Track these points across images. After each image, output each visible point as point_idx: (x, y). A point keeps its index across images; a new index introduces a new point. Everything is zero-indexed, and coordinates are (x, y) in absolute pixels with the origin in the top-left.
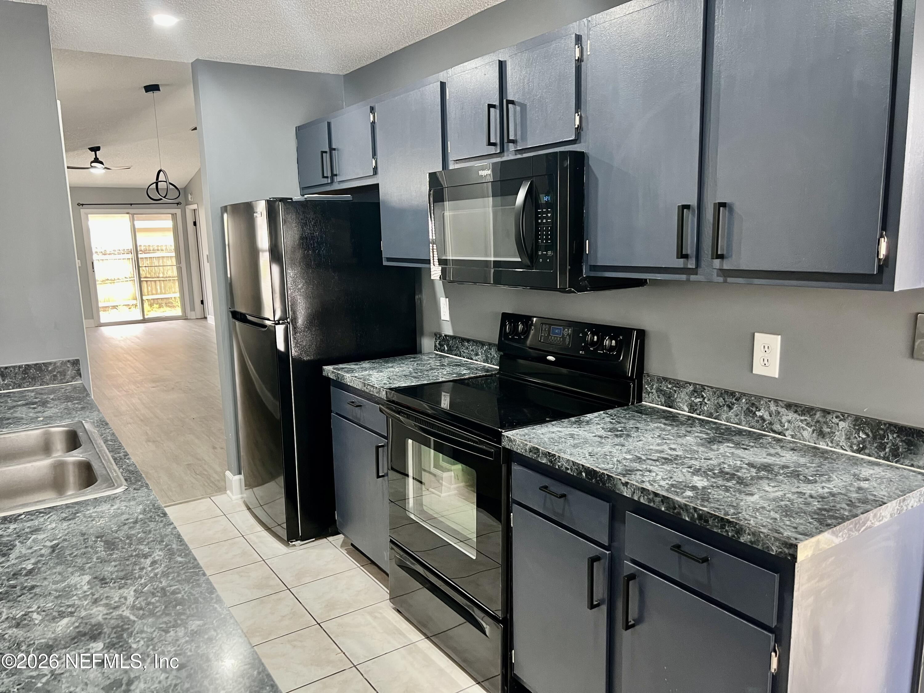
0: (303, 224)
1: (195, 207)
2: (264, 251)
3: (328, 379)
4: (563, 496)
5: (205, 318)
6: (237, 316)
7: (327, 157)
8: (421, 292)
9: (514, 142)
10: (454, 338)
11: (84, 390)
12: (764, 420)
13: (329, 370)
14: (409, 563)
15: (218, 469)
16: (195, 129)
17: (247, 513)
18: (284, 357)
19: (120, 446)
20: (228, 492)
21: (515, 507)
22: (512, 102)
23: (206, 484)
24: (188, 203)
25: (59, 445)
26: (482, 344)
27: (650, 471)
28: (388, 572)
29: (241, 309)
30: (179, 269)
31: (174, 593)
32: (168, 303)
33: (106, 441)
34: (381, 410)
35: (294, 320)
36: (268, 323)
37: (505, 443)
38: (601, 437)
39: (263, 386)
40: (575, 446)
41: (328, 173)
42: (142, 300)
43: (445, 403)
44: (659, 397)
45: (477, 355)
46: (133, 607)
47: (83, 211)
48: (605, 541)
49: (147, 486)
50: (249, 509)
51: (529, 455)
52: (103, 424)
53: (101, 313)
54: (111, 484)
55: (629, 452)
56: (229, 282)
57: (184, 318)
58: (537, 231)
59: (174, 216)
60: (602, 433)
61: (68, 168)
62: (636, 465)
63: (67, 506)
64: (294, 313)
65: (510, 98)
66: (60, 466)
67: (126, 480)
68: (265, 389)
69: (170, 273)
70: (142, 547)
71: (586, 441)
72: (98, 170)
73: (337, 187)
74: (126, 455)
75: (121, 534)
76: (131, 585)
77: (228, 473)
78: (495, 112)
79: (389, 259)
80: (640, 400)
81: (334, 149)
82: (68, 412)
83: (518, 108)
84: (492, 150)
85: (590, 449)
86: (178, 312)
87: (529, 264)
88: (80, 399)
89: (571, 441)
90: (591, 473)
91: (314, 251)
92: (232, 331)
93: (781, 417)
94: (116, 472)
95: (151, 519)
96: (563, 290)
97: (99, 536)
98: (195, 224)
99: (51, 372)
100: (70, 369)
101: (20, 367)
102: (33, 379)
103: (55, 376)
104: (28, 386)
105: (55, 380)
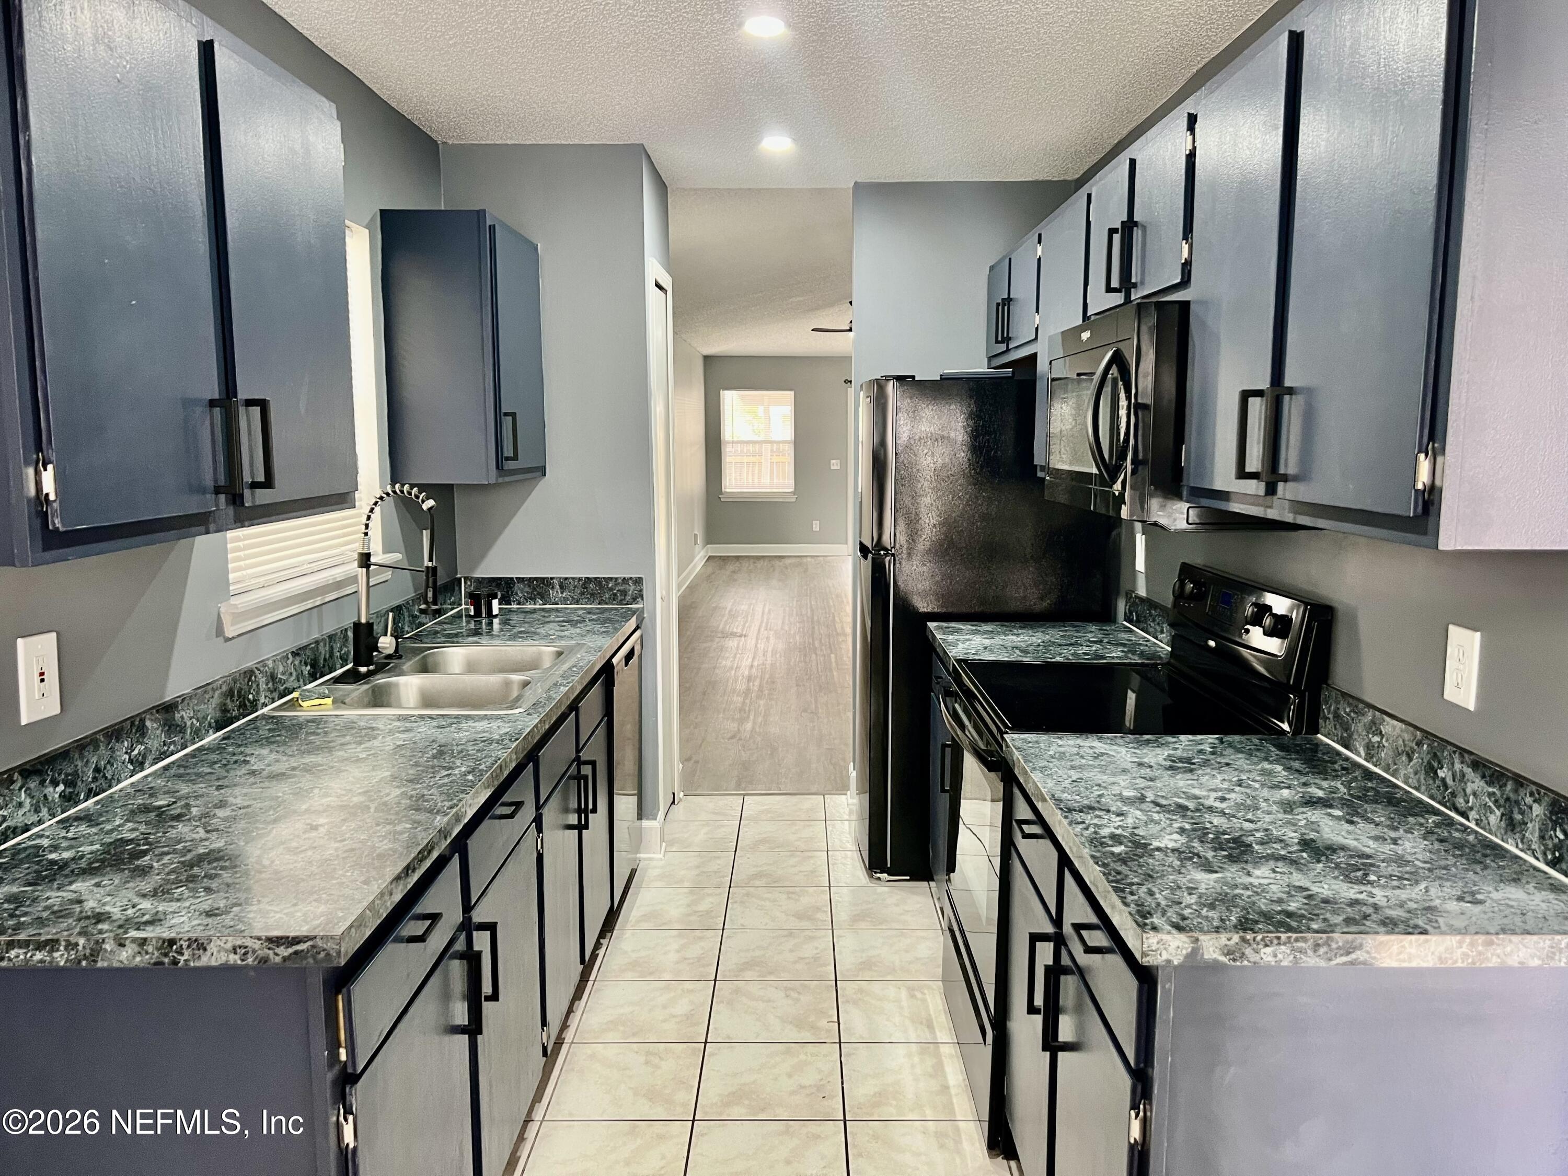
7: (1002, 311)
9: (1135, 286)
10: (1144, 601)
12: (1446, 787)
13: (930, 628)
20: (848, 793)
22: (1136, 224)
23: (832, 778)
33: (573, 667)
37: (1004, 750)
44: (1336, 729)
67: (534, 704)
73: (1013, 356)
75: (458, 748)
77: (851, 767)
78: (1118, 240)
79: (1043, 469)
80: (1314, 729)
81: (1012, 300)
83: (1140, 233)
84: (1118, 299)
88: (614, 623)
93: (1466, 784)
97: (442, 746)
99: (611, 589)
100: (632, 588)
101: (580, 579)
102: (592, 595)
103: (615, 595)
104: (586, 603)
105: (614, 599)
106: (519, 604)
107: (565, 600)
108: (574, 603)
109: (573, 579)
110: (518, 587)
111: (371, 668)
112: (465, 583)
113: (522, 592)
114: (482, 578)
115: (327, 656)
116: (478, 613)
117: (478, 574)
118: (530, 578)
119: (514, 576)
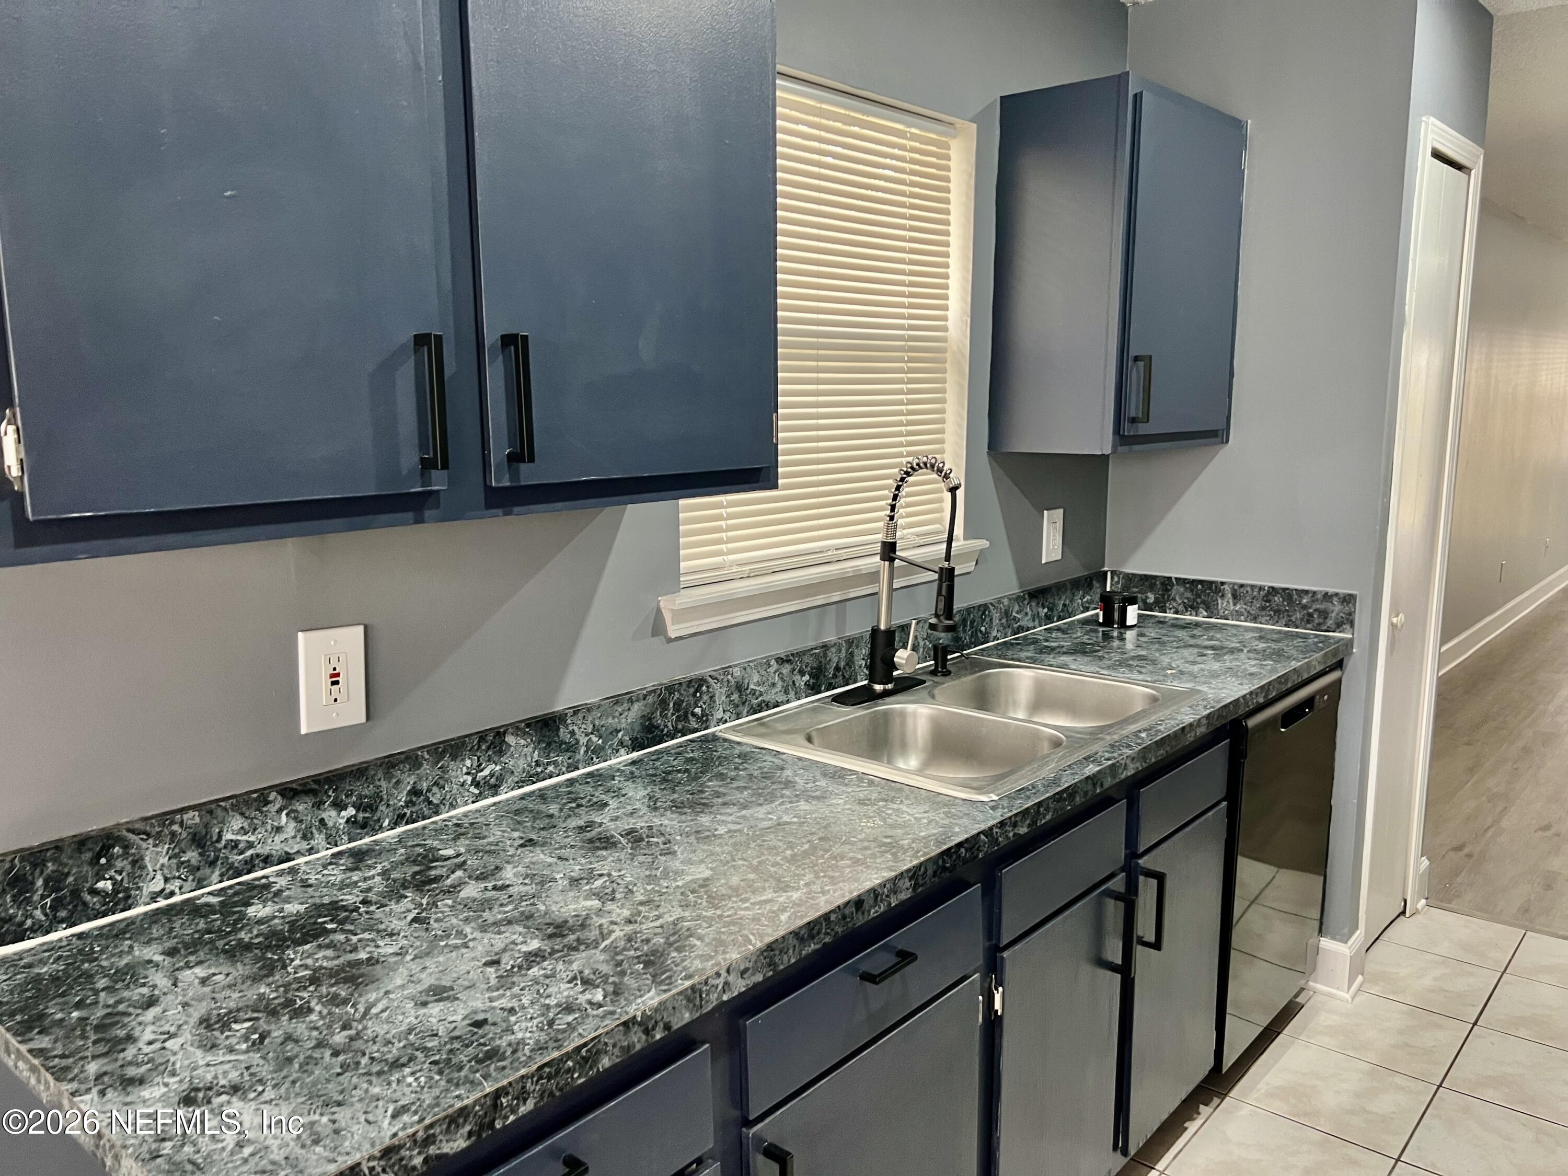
99: (1305, 607)
100: (1336, 608)
101: (1261, 588)
102: (1276, 611)
103: (1310, 615)
104: (1267, 623)
105: (1308, 622)
106: (1176, 612)
107: (1238, 615)
108: (1251, 621)
109: (1253, 587)
110: (1177, 590)
111: (890, 686)
112: (1112, 578)
113: (1182, 595)
114: (1133, 575)
115: (842, 664)
116: (1108, 622)
117: (1129, 569)
118: (1194, 581)
119: (1173, 575)
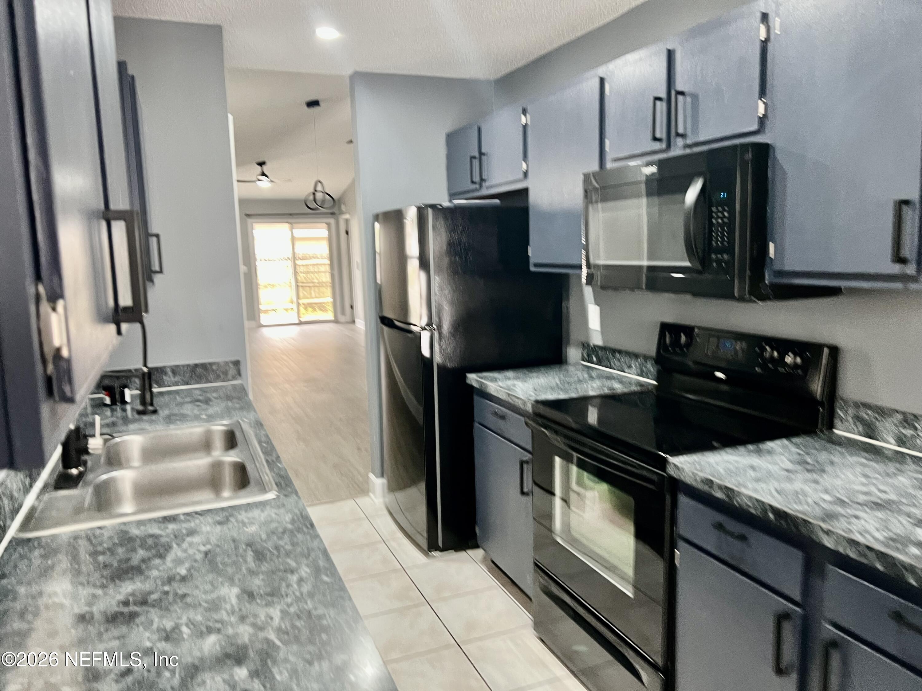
0: (452, 230)
1: (347, 216)
2: (412, 258)
3: (472, 387)
4: (742, 538)
5: (353, 322)
6: (385, 321)
7: (476, 163)
8: (568, 299)
9: (683, 136)
10: (603, 348)
11: (242, 391)
13: (473, 378)
14: (555, 590)
15: (361, 470)
16: (351, 142)
17: (389, 518)
18: (428, 363)
19: (273, 448)
20: (371, 494)
21: (681, 544)
22: (682, 93)
23: (350, 485)
24: (341, 213)
25: (219, 443)
26: (636, 356)
27: (857, 517)
28: (531, 595)
29: (389, 314)
30: (332, 276)
31: (320, 617)
32: (322, 307)
33: (260, 442)
34: (526, 424)
35: (440, 327)
36: (413, 328)
37: (671, 471)
38: (788, 471)
39: (408, 391)
40: (757, 480)
41: (477, 179)
42: (298, 304)
43: (593, 417)
44: (855, 426)
45: (630, 367)
46: (279, 631)
47: (249, 221)
48: (797, 595)
49: (296, 493)
50: (391, 514)
51: (700, 486)
52: (259, 425)
53: (262, 315)
54: (263, 489)
55: (826, 491)
56: (378, 287)
57: (336, 321)
58: (711, 231)
59: (329, 225)
60: (790, 466)
61: (238, 181)
62: (839, 509)
63: (222, 509)
64: (440, 318)
65: (679, 87)
66: (217, 466)
67: (276, 484)
68: (410, 394)
69: (324, 280)
70: (289, 561)
71: (770, 474)
72: (264, 184)
73: (485, 192)
74: (278, 457)
75: (269, 545)
76: (279, 603)
77: (372, 476)
78: (662, 106)
79: (536, 265)
80: (831, 426)
81: (484, 154)
82: (228, 412)
83: (689, 99)
84: (657, 146)
85: (776, 485)
86: (330, 316)
87: (700, 268)
88: (239, 398)
89: (752, 473)
90: (780, 514)
91: (461, 258)
92: (380, 335)
94: (268, 476)
95: (299, 530)
96: (741, 299)
97: (249, 545)
98: (347, 233)
99: (215, 371)
100: (231, 368)
101: (188, 365)
102: (198, 377)
103: (218, 375)
104: (195, 384)
105: (217, 379)
107: (176, 383)
108: (185, 384)
109: (182, 365)
111: (81, 468)
116: (114, 402)
